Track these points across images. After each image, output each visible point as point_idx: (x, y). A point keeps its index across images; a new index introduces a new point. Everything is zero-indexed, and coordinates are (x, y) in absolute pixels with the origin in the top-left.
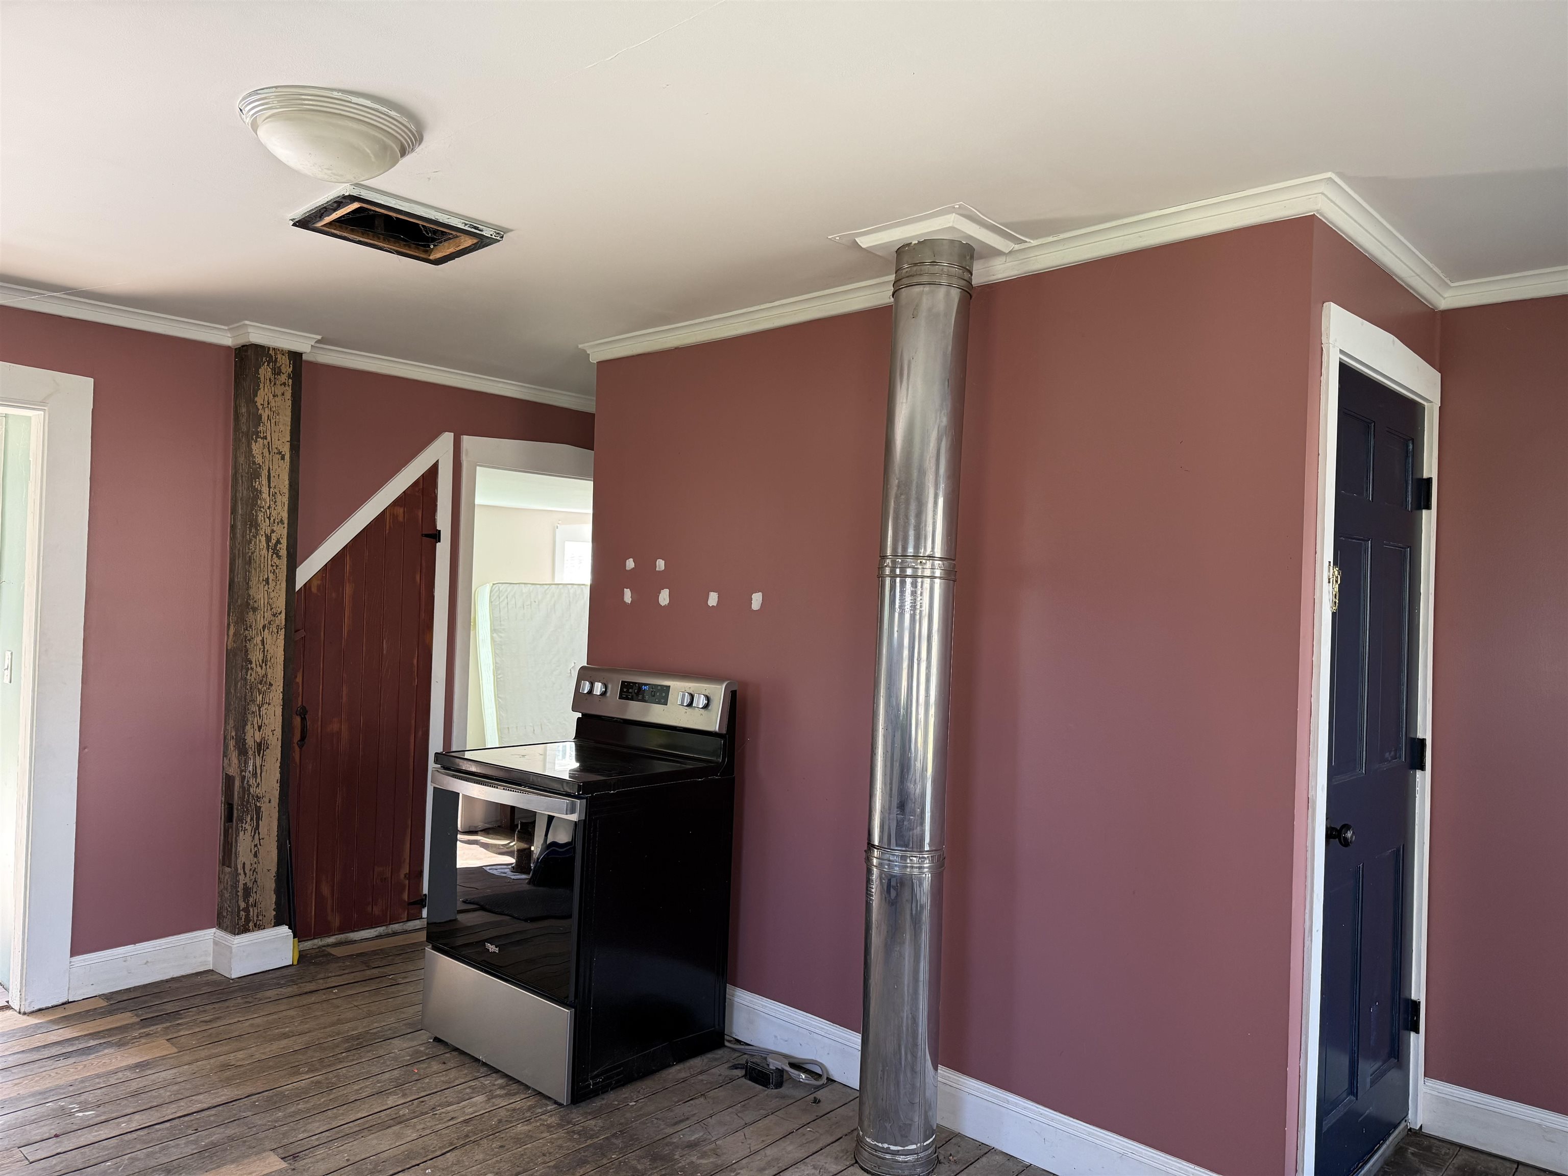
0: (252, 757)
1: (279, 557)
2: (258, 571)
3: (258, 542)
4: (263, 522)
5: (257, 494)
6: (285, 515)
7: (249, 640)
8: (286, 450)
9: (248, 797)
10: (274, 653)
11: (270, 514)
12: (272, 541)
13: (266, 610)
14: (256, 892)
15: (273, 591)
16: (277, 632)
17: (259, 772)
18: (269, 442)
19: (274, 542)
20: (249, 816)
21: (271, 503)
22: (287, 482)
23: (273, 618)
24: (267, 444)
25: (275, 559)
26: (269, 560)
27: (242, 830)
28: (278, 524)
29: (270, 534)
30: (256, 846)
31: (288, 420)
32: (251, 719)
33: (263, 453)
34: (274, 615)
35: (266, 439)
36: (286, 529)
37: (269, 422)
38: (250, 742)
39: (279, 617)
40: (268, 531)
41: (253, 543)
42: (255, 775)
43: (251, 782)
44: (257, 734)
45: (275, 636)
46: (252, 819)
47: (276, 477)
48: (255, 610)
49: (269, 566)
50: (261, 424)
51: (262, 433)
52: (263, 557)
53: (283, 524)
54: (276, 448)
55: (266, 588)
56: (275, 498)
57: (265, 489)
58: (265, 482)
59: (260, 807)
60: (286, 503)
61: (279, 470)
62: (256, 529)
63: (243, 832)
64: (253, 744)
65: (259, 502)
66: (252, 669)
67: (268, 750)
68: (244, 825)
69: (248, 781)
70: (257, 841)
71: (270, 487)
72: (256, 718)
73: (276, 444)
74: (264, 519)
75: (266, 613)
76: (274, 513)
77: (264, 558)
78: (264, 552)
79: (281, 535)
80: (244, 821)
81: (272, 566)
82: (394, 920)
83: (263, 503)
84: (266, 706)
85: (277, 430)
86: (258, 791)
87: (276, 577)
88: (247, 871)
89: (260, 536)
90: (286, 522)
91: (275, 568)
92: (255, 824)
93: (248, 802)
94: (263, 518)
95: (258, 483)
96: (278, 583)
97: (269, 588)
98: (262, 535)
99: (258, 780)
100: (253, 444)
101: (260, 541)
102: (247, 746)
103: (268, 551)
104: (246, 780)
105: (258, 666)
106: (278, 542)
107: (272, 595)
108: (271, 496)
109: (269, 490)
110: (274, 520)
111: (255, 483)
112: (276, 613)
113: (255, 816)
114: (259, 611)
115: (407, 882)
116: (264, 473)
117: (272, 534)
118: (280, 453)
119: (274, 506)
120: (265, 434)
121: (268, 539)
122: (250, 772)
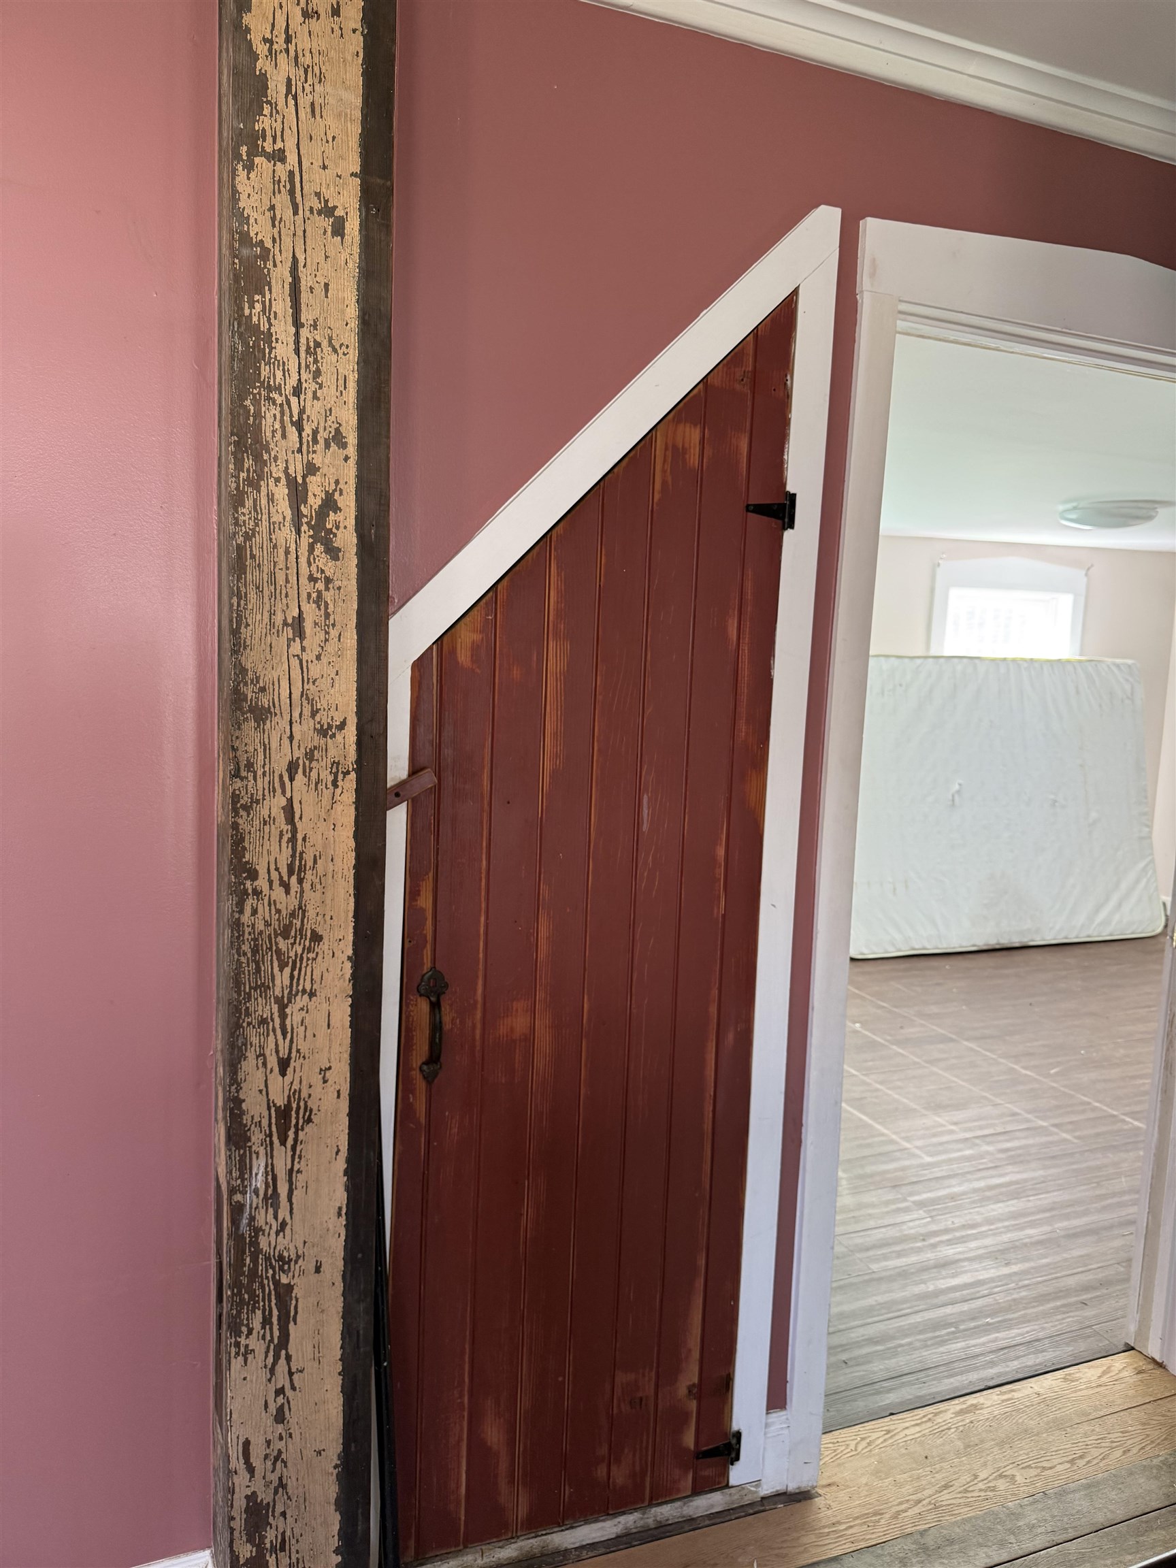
0: (262, 1151)
1: (333, 553)
2: (266, 593)
3: (264, 501)
4: (278, 435)
5: (256, 344)
6: (348, 418)
7: (247, 808)
8: (348, 200)
9: (255, 1260)
10: (325, 846)
11: (302, 411)
12: (311, 500)
13: (296, 715)
14: (284, 1514)
15: (318, 658)
16: (335, 784)
17: (283, 1189)
18: (291, 173)
19: (314, 501)
20: (259, 1313)
21: (304, 376)
22: (352, 312)
23: (318, 740)
24: (284, 177)
25: (322, 560)
26: (303, 560)
27: (237, 1354)
28: (327, 446)
29: (304, 477)
30: (280, 1392)
31: (354, 99)
32: (255, 1040)
33: (272, 208)
34: (323, 732)
35: (283, 160)
36: (352, 462)
37: (291, 102)
38: (254, 1107)
39: (339, 737)
40: (297, 469)
41: (249, 503)
42: (272, 1199)
43: (260, 1220)
44: (276, 1082)
45: (327, 794)
46: (266, 1321)
47: (319, 290)
48: (262, 715)
49: (304, 580)
50: (266, 111)
51: (269, 139)
52: (281, 551)
53: (344, 446)
54: (318, 195)
55: (296, 648)
56: (316, 361)
57: (283, 330)
58: (282, 305)
59: (290, 1288)
60: (353, 378)
61: (326, 267)
62: (258, 458)
63: (240, 1358)
64: (266, 1113)
65: (265, 371)
66: (257, 893)
67: (308, 1128)
68: (243, 1341)
69: (252, 1219)
70: (282, 1379)
71: (297, 324)
72: (271, 1038)
73: (315, 180)
74: (283, 428)
75: (296, 727)
76: (314, 410)
77: (287, 552)
78: (286, 534)
79: (337, 482)
80: (244, 1329)
81: (312, 579)
82: (660, 1495)
83: (279, 374)
84: (302, 1001)
85: (318, 133)
86: (282, 1242)
87: (327, 616)
88: (256, 1462)
89: (271, 482)
90: (352, 439)
91: (320, 585)
92: (276, 1333)
93: (253, 1274)
94: (277, 426)
95: (258, 307)
96: (334, 633)
97: (303, 649)
98: (278, 480)
99: (283, 1213)
100: (242, 173)
101: (271, 498)
102: (246, 1119)
103: (298, 532)
104: (246, 1215)
105: (276, 883)
106: (329, 504)
107: (315, 670)
108: (303, 354)
109: (297, 334)
110: (315, 432)
111: (252, 307)
112: (330, 727)
113: (275, 1312)
114: (275, 719)
115: (693, 1405)
116: (280, 275)
117: (310, 479)
118: (328, 211)
119: (314, 386)
120: (279, 145)
121: (298, 493)
122: (256, 1192)
